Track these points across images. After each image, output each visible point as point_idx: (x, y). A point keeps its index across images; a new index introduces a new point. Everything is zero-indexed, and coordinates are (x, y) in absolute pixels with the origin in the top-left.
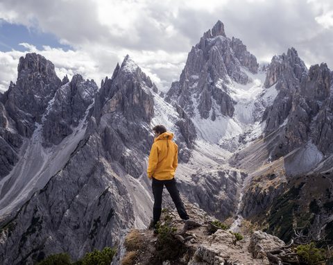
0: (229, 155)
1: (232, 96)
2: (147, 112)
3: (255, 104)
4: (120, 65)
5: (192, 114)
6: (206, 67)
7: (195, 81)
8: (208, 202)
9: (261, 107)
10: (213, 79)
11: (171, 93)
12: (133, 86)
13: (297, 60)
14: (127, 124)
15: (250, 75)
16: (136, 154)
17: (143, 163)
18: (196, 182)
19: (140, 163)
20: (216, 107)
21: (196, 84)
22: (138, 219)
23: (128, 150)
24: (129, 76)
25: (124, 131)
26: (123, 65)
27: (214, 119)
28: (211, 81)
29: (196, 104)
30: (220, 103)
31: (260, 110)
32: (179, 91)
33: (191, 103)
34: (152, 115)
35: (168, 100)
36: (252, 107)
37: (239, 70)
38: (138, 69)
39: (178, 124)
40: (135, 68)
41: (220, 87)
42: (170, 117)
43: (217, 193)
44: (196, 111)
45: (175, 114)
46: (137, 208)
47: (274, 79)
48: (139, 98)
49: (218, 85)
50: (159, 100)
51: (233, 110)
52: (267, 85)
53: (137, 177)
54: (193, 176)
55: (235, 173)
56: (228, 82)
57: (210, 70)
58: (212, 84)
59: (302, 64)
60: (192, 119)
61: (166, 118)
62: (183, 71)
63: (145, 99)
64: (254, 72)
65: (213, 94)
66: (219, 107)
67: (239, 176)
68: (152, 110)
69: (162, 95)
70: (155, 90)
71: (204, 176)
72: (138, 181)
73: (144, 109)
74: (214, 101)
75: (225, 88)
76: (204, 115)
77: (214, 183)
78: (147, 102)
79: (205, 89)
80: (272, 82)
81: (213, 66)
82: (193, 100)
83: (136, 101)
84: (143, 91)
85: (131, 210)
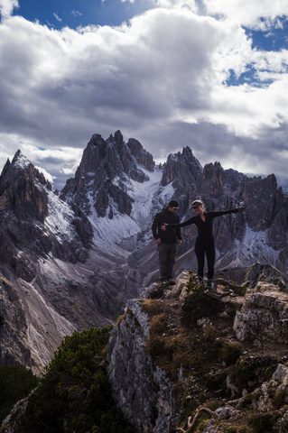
0: (127, 254)
1: (130, 193)
2: (41, 210)
3: (153, 202)
4: (11, 161)
5: (89, 213)
6: (102, 165)
7: (91, 178)
8: (107, 304)
9: (159, 205)
10: (109, 176)
11: (65, 190)
12: (25, 183)
13: (192, 159)
14: (19, 224)
15: (147, 173)
16: (27, 256)
17: (36, 265)
18: (94, 284)
19: (33, 266)
20: (113, 206)
21: (92, 182)
22: (31, 327)
23: (20, 252)
24: (21, 172)
25: (15, 230)
26: (14, 160)
27: (111, 217)
28: (107, 178)
29: (92, 202)
30: (117, 201)
31: (157, 208)
32: (73, 189)
33: (88, 201)
34: (46, 213)
35: (62, 198)
36: (149, 204)
37: (135, 167)
38: (31, 165)
39: (74, 223)
40: (27, 164)
41: (117, 185)
42: (65, 215)
43: (116, 294)
44: (93, 209)
45: (70, 212)
46: (29, 315)
47: (170, 177)
48: (31, 196)
49: (116, 182)
50: (53, 198)
51: (131, 207)
52: (164, 183)
53: (29, 281)
54: (91, 277)
55: (135, 273)
56: (125, 180)
57: (106, 167)
58: (109, 181)
59: (197, 163)
60: (89, 218)
61: (61, 216)
62: (79, 168)
63: (38, 196)
64: (151, 170)
65: (109, 191)
66: (116, 205)
67: (139, 275)
68: (46, 208)
69: (56, 193)
70: (49, 187)
71: (102, 277)
72: (30, 285)
73: (37, 207)
74: (111, 199)
75: (122, 185)
76: (101, 214)
77: (113, 285)
78: (40, 199)
79: (102, 186)
80: (168, 180)
81: (110, 164)
82: (89, 197)
83: (28, 198)
84: (36, 187)
85: (23, 318)
